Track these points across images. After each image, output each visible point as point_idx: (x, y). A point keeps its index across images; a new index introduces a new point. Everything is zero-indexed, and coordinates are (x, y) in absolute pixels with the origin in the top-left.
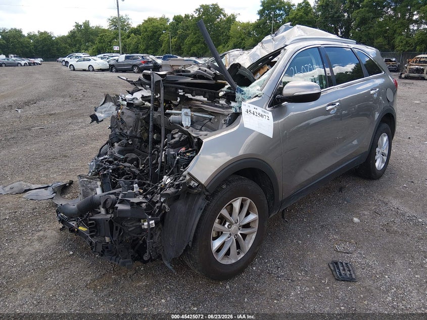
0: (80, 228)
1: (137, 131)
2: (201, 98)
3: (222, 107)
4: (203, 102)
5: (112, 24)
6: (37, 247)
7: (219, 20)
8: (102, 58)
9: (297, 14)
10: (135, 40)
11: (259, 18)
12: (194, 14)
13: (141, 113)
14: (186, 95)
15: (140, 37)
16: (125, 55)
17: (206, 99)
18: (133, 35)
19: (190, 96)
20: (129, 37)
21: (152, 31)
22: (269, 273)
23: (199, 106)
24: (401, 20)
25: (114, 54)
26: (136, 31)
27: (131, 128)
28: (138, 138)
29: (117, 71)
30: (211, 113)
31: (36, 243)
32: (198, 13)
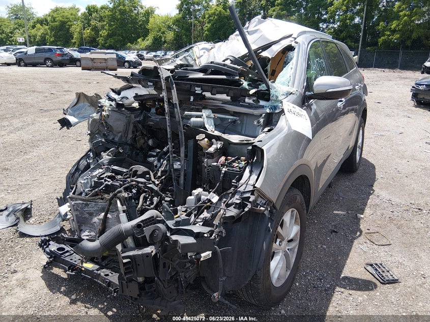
0: (85, 265)
1: (127, 137)
2: (224, 97)
3: (250, 106)
4: (225, 102)
5: (12, 13)
6: (22, 295)
7: (136, 12)
8: (5, 51)
9: (216, 9)
10: (42, 31)
11: (178, 13)
12: (109, 4)
13: (133, 116)
14: (203, 93)
15: (47, 27)
16: (35, 47)
17: (229, 98)
18: (38, 25)
19: (208, 94)
20: (34, 27)
21: (61, 21)
22: (314, 287)
23: (220, 106)
24: (312, 19)
25: (19, 47)
26: (42, 22)
27: (120, 134)
28: (128, 144)
29: (26, 65)
30: (235, 114)
31: (17, 290)
32: (112, 4)
